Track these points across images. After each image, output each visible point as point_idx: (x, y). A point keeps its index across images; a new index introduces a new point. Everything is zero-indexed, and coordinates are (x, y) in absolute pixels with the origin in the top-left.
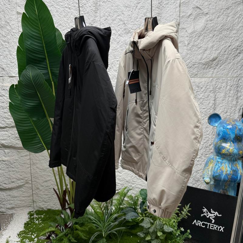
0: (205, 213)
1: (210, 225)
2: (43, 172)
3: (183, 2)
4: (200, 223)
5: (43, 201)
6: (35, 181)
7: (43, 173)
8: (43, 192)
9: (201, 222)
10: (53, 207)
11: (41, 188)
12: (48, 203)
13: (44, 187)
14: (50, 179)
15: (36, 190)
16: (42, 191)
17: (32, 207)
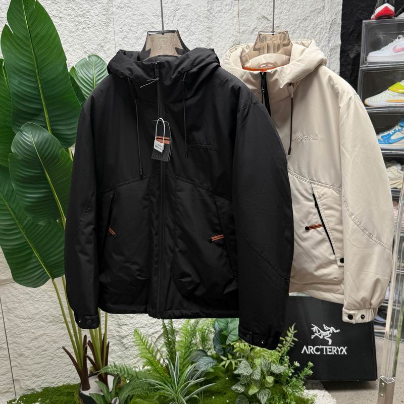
0: (316, 332)
1: (326, 349)
2: (28, 322)
3: (242, 10)
4: (312, 349)
5: (34, 376)
6: (14, 342)
7: (29, 325)
8: (32, 359)
9: (314, 347)
10: (53, 383)
11: (27, 353)
12: (43, 378)
13: (32, 349)
14: (42, 332)
15: (16, 358)
16: (29, 359)
17: (11, 392)
